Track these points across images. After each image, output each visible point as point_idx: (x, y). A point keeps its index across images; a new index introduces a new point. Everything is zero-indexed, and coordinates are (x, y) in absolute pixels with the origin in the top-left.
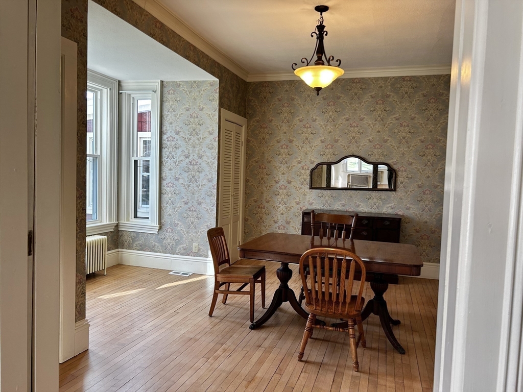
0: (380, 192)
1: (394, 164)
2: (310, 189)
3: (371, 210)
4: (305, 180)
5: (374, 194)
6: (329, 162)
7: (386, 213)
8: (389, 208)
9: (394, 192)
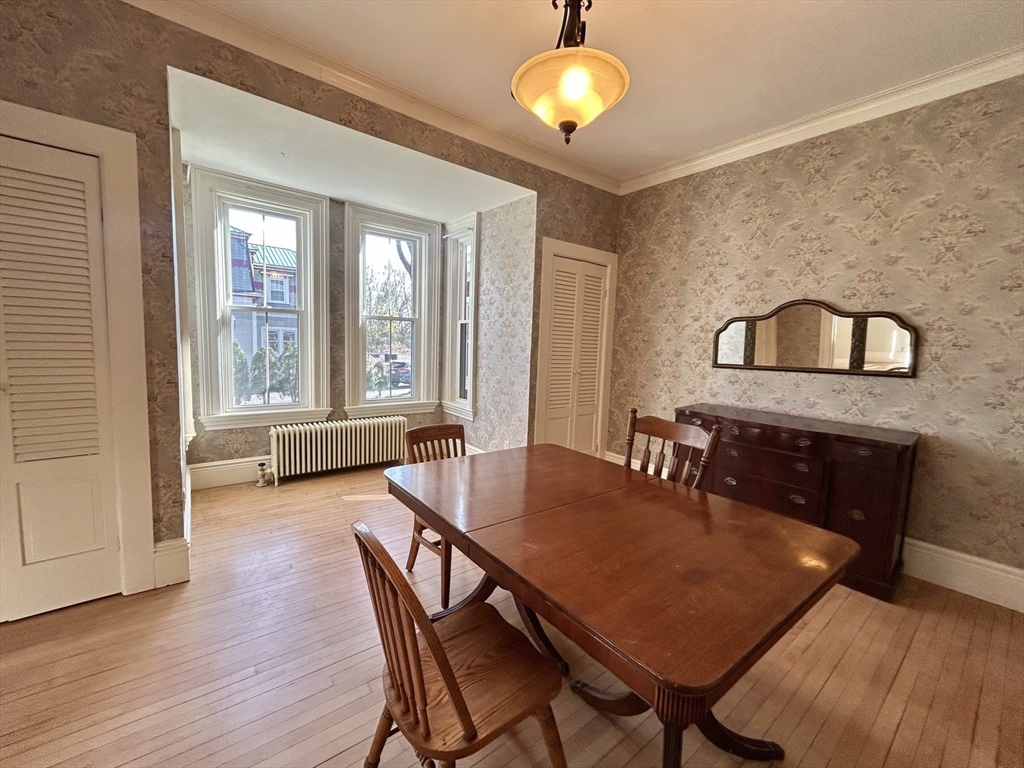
0: (870, 378)
1: (917, 314)
2: (714, 367)
3: (844, 416)
4: (705, 351)
5: (853, 382)
6: (752, 315)
7: (886, 427)
8: (895, 416)
9: (910, 380)
